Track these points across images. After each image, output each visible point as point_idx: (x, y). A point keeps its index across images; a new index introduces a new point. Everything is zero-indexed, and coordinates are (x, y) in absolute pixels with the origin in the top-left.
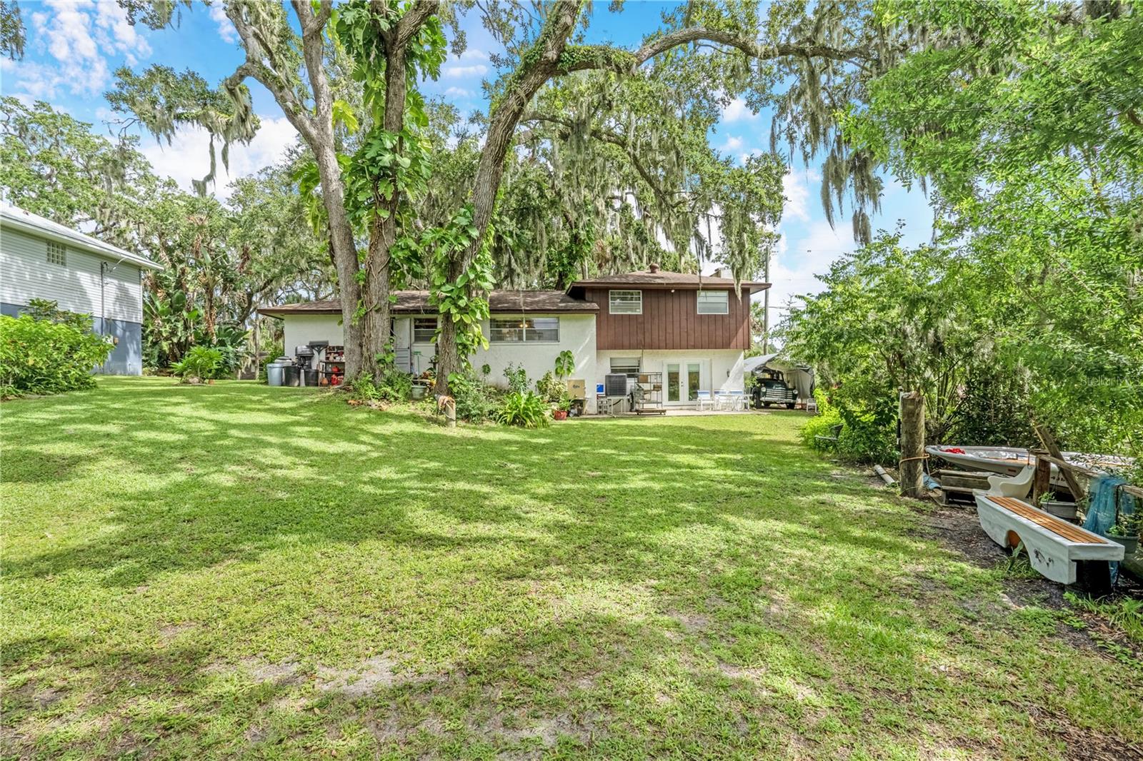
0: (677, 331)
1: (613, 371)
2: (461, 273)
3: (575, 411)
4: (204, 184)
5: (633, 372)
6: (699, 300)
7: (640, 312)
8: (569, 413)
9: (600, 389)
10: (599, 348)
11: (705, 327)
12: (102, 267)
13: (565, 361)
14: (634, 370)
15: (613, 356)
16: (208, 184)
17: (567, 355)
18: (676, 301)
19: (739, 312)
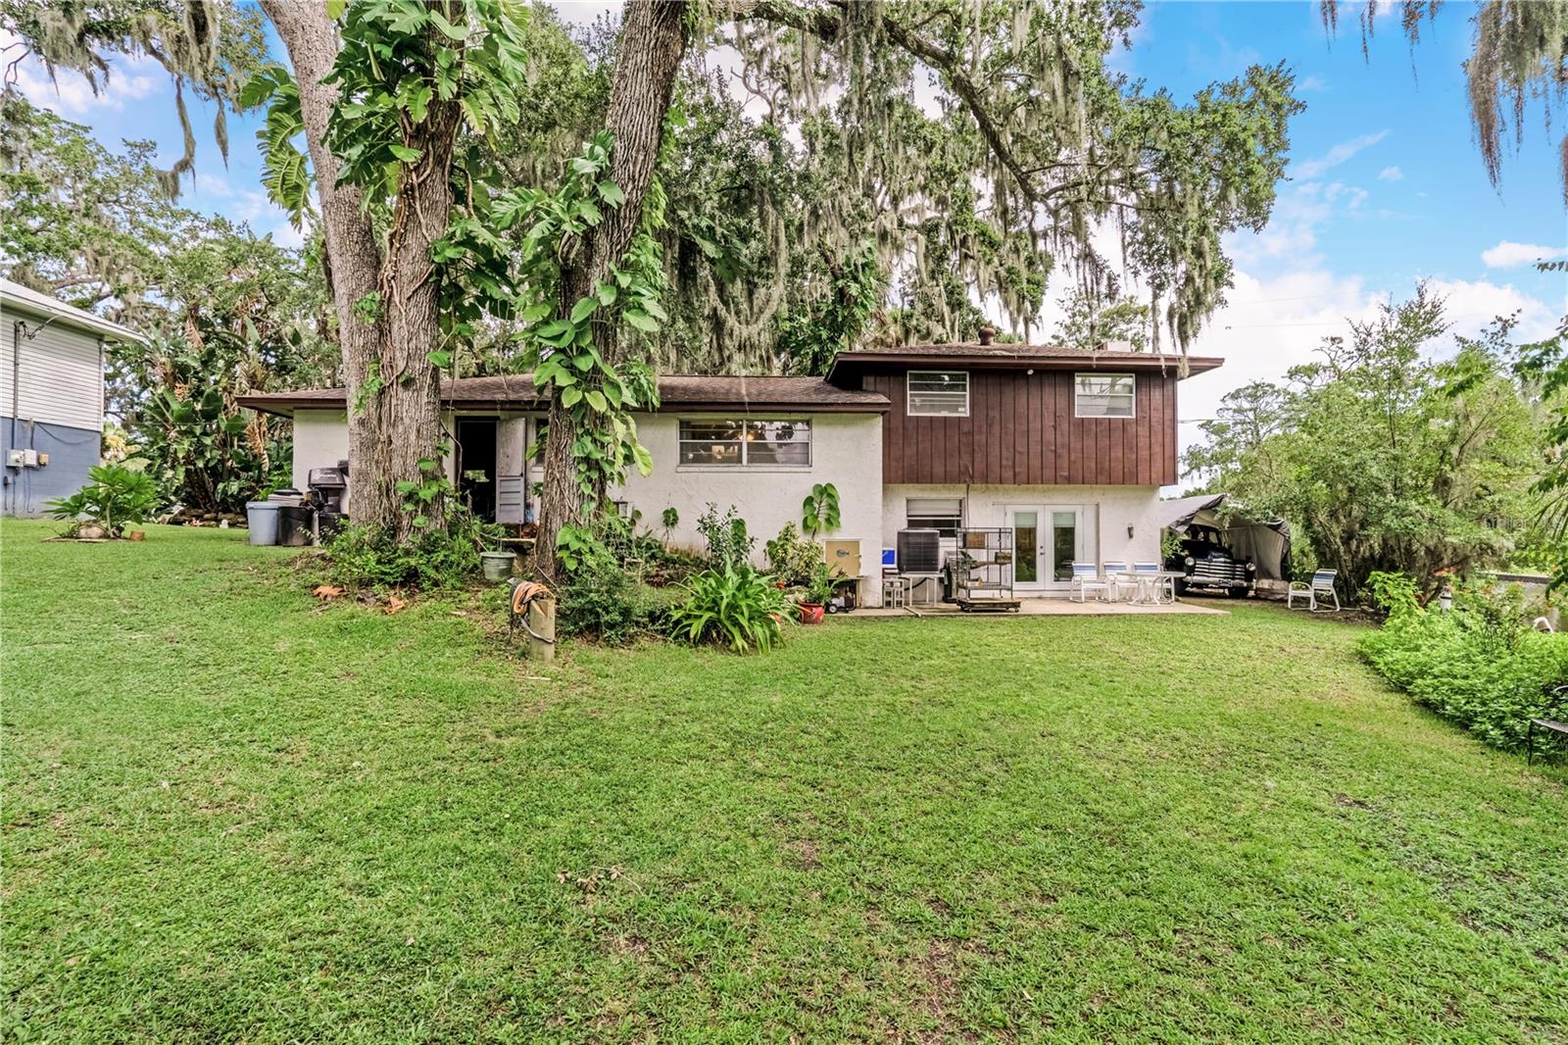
0: (1035, 449)
1: (912, 524)
2: (585, 294)
3: (840, 601)
4: (174, 177)
5: (948, 526)
6: (1079, 390)
7: (965, 412)
8: (828, 606)
9: (887, 558)
10: (888, 479)
11: (1090, 442)
12: (16, 330)
13: (822, 504)
14: (950, 523)
15: (913, 495)
16: (181, 176)
17: (826, 492)
18: (1035, 392)
19: (1156, 416)
